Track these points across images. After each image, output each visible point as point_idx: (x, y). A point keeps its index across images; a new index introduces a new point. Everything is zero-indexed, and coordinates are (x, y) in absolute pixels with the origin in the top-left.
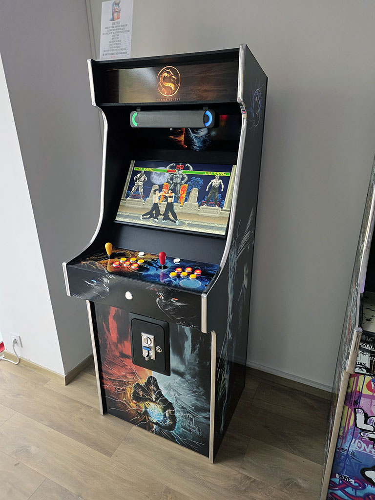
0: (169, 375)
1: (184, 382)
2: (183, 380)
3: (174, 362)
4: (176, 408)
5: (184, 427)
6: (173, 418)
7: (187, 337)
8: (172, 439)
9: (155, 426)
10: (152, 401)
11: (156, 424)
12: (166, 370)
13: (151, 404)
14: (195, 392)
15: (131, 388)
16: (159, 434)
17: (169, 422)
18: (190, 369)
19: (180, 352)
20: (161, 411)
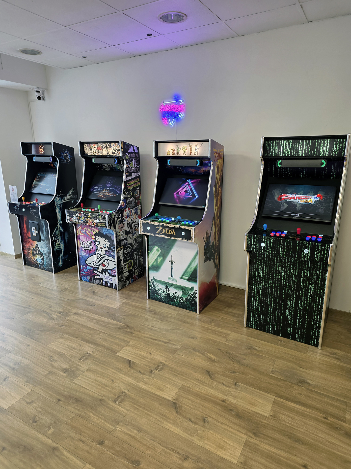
0: (41, 242)
1: (45, 244)
2: (44, 243)
3: (42, 237)
4: (44, 255)
5: (47, 262)
6: (43, 259)
7: (44, 226)
8: (44, 269)
9: (39, 265)
10: (38, 255)
11: (40, 264)
12: (40, 240)
13: (37, 255)
14: (47, 247)
15: (31, 251)
16: (41, 268)
17: (43, 262)
18: (46, 238)
19: (43, 233)
20: (40, 257)
